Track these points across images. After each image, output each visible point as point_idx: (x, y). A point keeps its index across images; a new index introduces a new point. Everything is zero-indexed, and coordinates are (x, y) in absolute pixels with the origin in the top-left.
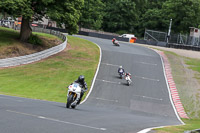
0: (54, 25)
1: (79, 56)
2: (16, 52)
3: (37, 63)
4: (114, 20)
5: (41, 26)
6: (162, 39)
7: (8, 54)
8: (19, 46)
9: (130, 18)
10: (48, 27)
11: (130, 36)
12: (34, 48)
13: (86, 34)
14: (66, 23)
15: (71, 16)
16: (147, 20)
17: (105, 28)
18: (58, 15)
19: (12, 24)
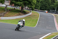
0: (29, 8)
1: (34, 16)
2: (20, 15)
5: (26, 9)
6: (54, 12)
7: (18, 15)
9: (46, 7)
11: (46, 11)
12: (24, 14)
13: (36, 11)
14: (32, 8)
15: (33, 6)
16: (50, 7)
17: (41, 9)
18: (30, 6)
19: (19, 8)
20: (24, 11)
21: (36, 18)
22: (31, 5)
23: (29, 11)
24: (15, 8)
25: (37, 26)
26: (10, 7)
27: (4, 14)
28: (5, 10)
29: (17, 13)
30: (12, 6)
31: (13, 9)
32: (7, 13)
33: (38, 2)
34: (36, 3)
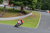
0: (29, 8)
1: (35, 16)
2: (20, 15)
3: (25, 18)
4: (44, 7)
5: (26, 9)
7: (18, 16)
8: (20, 14)
9: (48, 6)
10: (27, 9)
11: (48, 11)
12: (24, 14)
13: (37, 11)
14: (32, 8)
15: (33, 6)
17: (42, 9)
18: (30, 6)
19: (18, 8)
20: (24, 11)
21: (37, 18)
22: (32, 5)
23: (29, 11)
24: (14, 8)
25: (39, 27)
26: (8, 7)
27: (3, 14)
28: (3, 11)
29: (17, 14)
30: (11, 6)
31: (12, 10)
32: (6, 13)
33: (39, 1)
34: (37, 2)
